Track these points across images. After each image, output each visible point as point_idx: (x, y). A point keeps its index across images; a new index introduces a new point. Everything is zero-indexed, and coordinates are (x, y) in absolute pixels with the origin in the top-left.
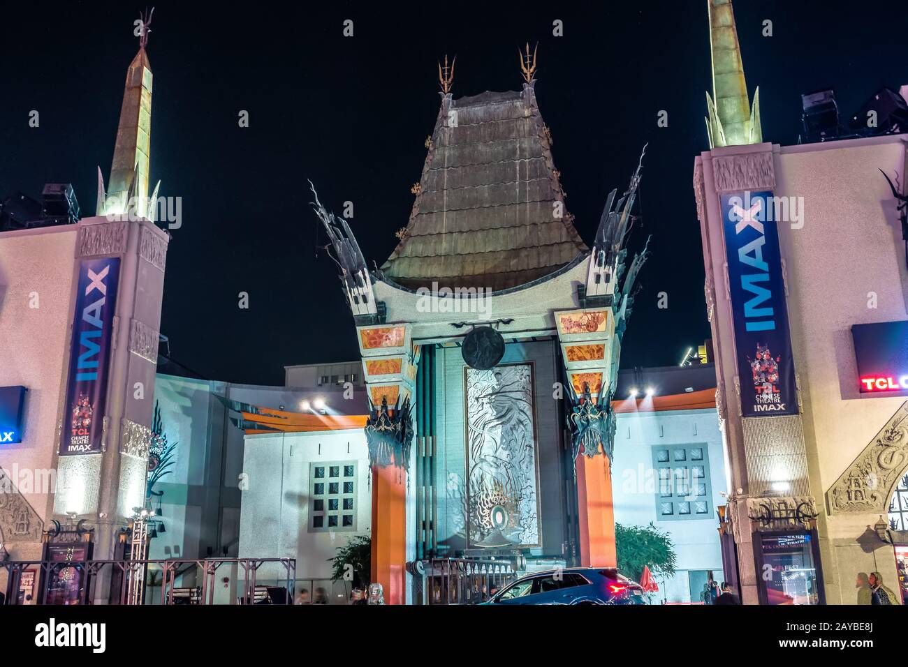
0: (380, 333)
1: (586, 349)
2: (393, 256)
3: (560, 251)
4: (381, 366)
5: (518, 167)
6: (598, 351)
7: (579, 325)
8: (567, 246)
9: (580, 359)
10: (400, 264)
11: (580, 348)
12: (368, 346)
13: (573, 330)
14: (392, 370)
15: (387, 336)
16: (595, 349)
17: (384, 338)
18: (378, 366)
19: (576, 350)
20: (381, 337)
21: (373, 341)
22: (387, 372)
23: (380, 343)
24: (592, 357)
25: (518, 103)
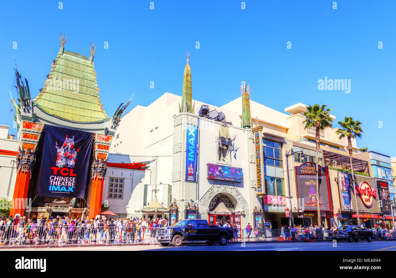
0: (32, 124)
1: (104, 146)
2: (37, 97)
3: (98, 114)
4: (29, 136)
5: (86, 83)
6: (107, 148)
7: (103, 139)
8: (100, 113)
9: (102, 149)
10: (40, 101)
11: (102, 145)
12: (25, 127)
13: (101, 140)
14: (34, 138)
15: (34, 126)
16: (106, 146)
17: (33, 126)
18: (28, 136)
19: (101, 146)
20: (32, 126)
21: (28, 126)
22: (32, 138)
23: (31, 127)
24: (105, 149)
25: (87, 61)
